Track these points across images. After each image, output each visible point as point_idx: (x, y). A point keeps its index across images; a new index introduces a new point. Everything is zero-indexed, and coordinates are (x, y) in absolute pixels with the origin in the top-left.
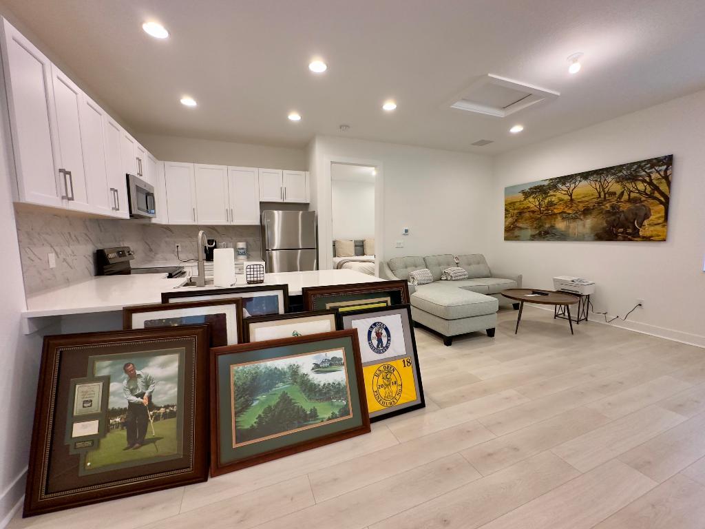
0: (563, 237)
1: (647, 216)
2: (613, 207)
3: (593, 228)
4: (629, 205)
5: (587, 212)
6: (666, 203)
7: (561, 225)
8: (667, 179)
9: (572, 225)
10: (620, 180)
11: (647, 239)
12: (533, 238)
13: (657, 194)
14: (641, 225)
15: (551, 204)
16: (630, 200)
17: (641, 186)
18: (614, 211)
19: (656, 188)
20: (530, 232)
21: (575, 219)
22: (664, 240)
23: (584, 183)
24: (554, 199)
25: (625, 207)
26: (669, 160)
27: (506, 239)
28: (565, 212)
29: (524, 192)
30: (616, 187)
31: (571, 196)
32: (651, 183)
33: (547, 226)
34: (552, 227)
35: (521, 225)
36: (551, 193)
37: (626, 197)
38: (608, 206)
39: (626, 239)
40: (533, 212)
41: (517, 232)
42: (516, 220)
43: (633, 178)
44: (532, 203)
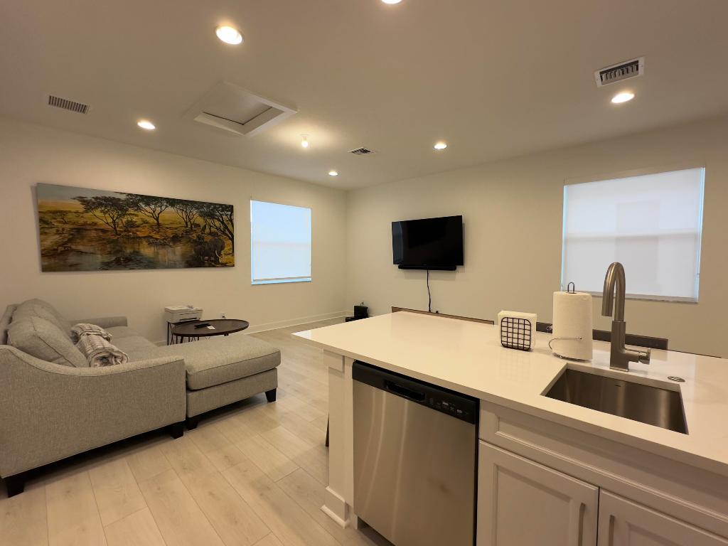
0: (151, 264)
1: (222, 248)
2: (199, 237)
3: (183, 255)
4: (210, 237)
5: (176, 239)
6: (232, 239)
7: (147, 251)
8: (231, 220)
9: (162, 251)
10: (203, 215)
11: (224, 265)
12: (106, 266)
13: (227, 232)
14: (220, 254)
15: (131, 224)
16: (211, 233)
17: (217, 223)
18: (200, 241)
19: (226, 227)
20: (100, 258)
21: (164, 245)
22: (234, 266)
23: (170, 209)
24: (135, 219)
25: (208, 238)
26: (230, 208)
27: (45, 269)
28: (151, 237)
29: (82, 200)
30: (200, 221)
31: (157, 219)
32: (223, 222)
33: (129, 251)
34: (137, 253)
35: (81, 248)
36: (131, 211)
37: (207, 230)
38: (194, 236)
39: (210, 266)
40: (104, 231)
41: (72, 259)
42: (70, 240)
43: (212, 216)
44: (100, 217)
